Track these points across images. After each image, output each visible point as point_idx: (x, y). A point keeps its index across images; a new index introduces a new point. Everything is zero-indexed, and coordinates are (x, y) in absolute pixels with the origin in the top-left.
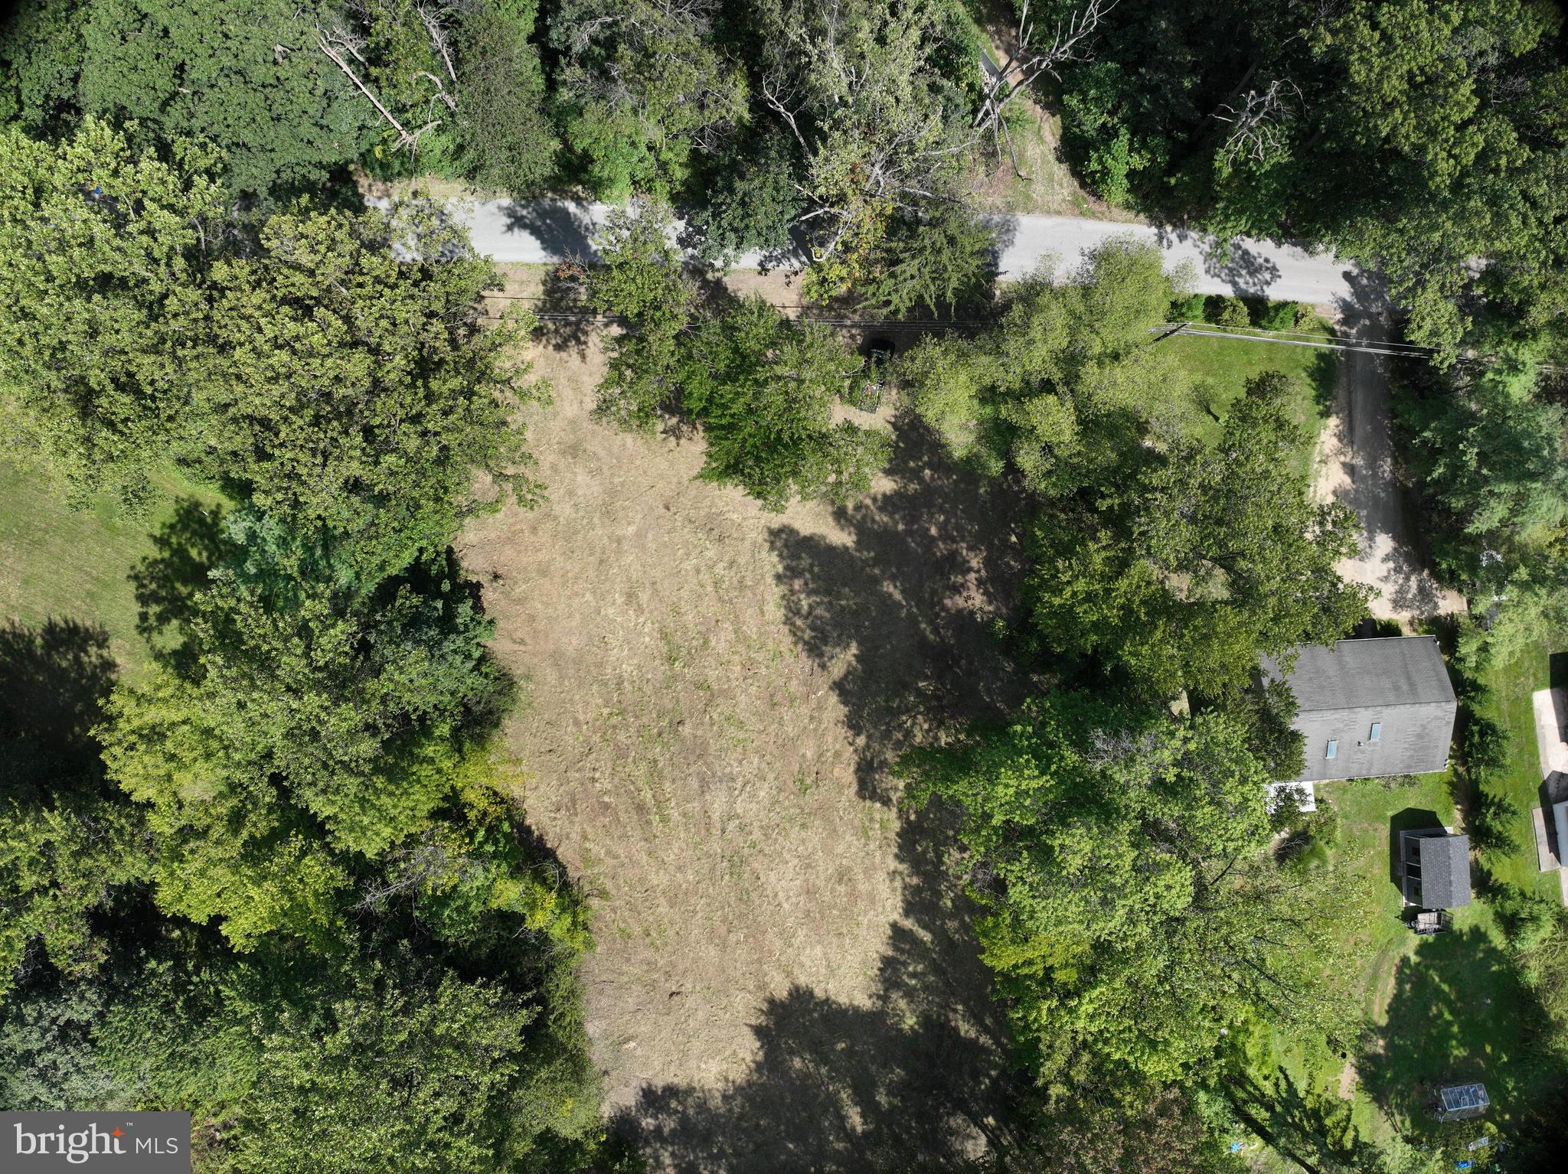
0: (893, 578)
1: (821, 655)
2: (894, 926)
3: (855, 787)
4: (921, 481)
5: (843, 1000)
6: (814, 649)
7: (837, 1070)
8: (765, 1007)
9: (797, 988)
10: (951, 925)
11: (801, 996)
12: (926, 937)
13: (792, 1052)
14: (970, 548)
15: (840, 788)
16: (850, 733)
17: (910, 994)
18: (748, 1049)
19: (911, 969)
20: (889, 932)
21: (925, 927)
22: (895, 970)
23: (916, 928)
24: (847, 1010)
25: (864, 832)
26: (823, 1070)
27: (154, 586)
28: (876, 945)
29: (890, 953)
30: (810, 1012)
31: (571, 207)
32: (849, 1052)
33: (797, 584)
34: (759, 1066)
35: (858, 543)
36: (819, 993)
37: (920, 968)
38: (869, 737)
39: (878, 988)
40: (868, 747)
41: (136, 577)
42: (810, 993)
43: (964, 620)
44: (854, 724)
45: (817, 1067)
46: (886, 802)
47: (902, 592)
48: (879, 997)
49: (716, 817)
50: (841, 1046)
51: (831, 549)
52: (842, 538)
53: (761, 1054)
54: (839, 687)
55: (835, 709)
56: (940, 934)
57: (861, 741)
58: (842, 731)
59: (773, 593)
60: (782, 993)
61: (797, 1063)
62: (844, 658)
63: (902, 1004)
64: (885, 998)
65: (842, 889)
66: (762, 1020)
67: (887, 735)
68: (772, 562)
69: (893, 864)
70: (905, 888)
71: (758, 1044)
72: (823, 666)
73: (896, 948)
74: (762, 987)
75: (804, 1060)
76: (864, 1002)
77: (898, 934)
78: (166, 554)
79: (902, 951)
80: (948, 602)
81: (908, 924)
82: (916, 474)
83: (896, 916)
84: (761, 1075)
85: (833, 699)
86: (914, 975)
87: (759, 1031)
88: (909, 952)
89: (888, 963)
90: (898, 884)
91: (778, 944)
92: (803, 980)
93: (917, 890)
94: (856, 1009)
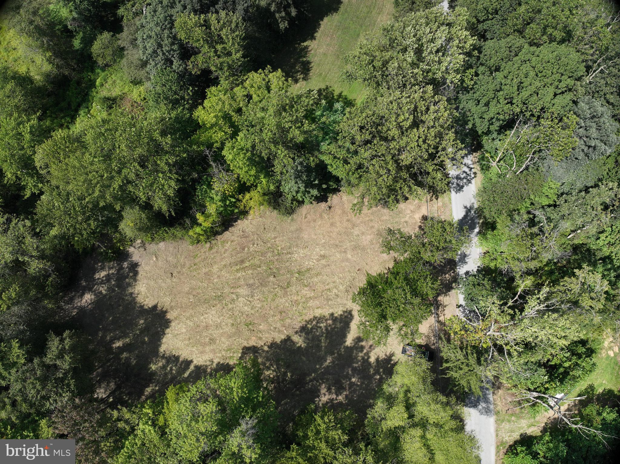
0: (333, 362)
1: (301, 332)
2: (191, 361)
3: (247, 345)
4: (374, 374)
5: (164, 340)
6: (303, 329)
7: (137, 337)
8: (164, 309)
9: (170, 322)
11: (167, 323)
12: (186, 375)
13: (146, 320)
14: (346, 396)
15: (247, 340)
16: (269, 344)
17: (164, 367)
18: (149, 303)
19: (174, 368)
20: (189, 359)
21: (190, 374)
22: (174, 362)
23: (190, 370)
24: (160, 341)
25: (229, 349)
26: (138, 332)
27: (324, 94)
28: (184, 354)
29: (181, 360)
30: (161, 327)
31: (477, 230)
32: (144, 342)
33: (330, 322)
34: (142, 307)
35: (347, 347)
36: (168, 331)
37: (174, 372)
38: (267, 352)
39: (168, 354)
40: (263, 351)
41: (327, 88)
42: (168, 327)
43: (316, 393)
44: (273, 345)
45: (139, 329)
46: (241, 359)
47: (328, 366)
48: (164, 355)
49: (238, 290)
50: (146, 339)
51: (345, 336)
52: (349, 341)
53: (146, 307)
54: (288, 339)
55: (279, 337)
57: (266, 348)
58: (270, 341)
59: (326, 312)
60: (169, 316)
61: (142, 322)
62: (299, 341)
63: (160, 364)
64: (163, 357)
65: (207, 340)
66: (159, 308)
67: (268, 359)
68: (338, 312)
69: (216, 361)
70: (206, 366)
71: (150, 306)
72: (296, 333)
73: (183, 362)
74: (172, 308)
75: (142, 324)
76: (162, 349)
77: (188, 363)
78: (335, 97)
79: (181, 365)
80: (323, 386)
81: (192, 367)
82: (377, 372)
83: (195, 362)
84: (139, 308)
85: (283, 337)
86: (171, 369)
87: (155, 307)
88: (180, 367)
89: (177, 358)
90: (208, 363)
91: (188, 314)
92: (173, 324)
93: (205, 371)
94: (160, 346)
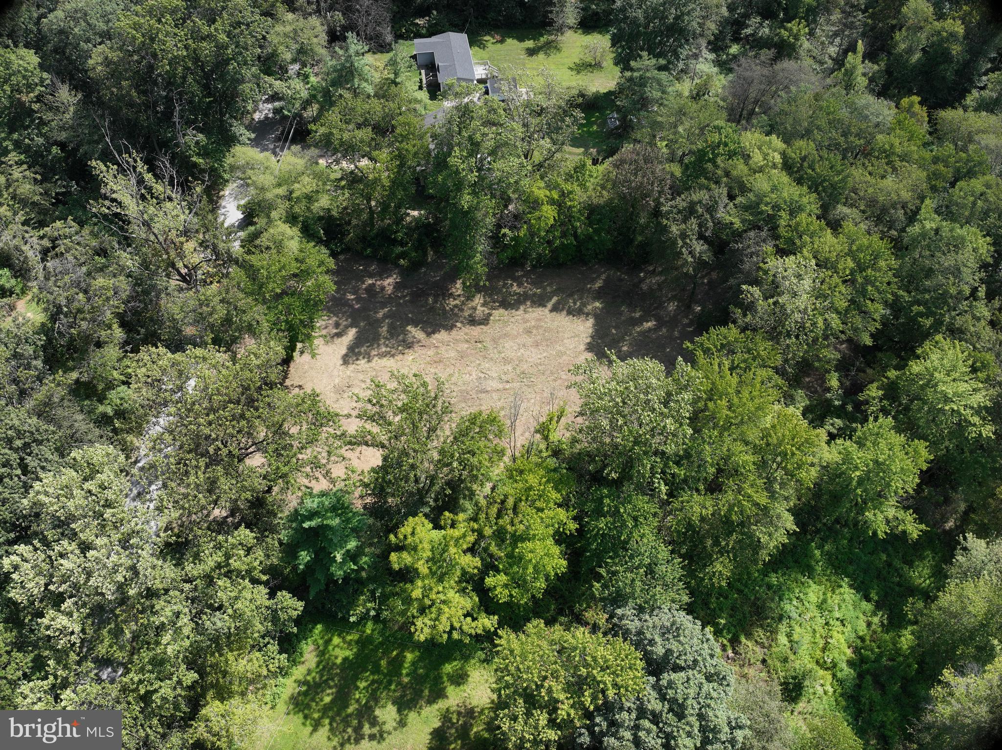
0: (376, 313)
1: (413, 343)
2: (551, 311)
3: (482, 327)
5: (590, 331)
6: (409, 346)
7: (626, 333)
9: (587, 349)
10: (549, 289)
11: (590, 348)
12: (555, 299)
13: (620, 351)
14: (363, 283)
15: (483, 332)
16: (455, 329)
17: (584, 305)
19: (572, 305)
20: (554, 313)
21: (551, 299)
22: (573, 310)
23: (552, 303)
24: (595, 329)
25: (506, 324)
26: (627, 338)
28: (561, 318)
29: (565, 312)
30: (597, 343)
32: (616, 328)
33: (373, 353)
35: (355, 327)
36: (589, 340)
37: (571, 301)
38: (457, 322)
39: (583, 317)
40: (462, 322)
42: (589, 344)
43: (397, 286)
44: (450, 328)
45: (626, 340)
46: (490, 315)
47: (383, 309)
48: (587, 316)
49: (501, 386)
50: (614, 331)
51: (357, 338)
52: (352, 333)
54: (429, 334)
55: (442, 335)
56: (554, 293)
57: (459, 325)
58: (454, 332)
59: (377, 362)
60: (590, 355)
61: (625, 348)
62: (416, 333)
63: (589, 307)
64: (587, 314)
65: (534, 331)
67: (456, 315)
68: (361, 364)
69: (520, 312)
70: (532, 307)
72: (419, 341)
73: (562, 310)
75: (623, 346)
76: (591, 322)
77: (555, 309)
79: (563, 308)
80: (389, 292)
81: (550, 305)
83: (546, 311)
85: (437, 336)
86: (575, 303)
88: (564, 305)
89: (570, 313)
90: (530, 309)
91: (564, 357)
92: (582, 347)
93: (533, 302)
94: (594, 325)
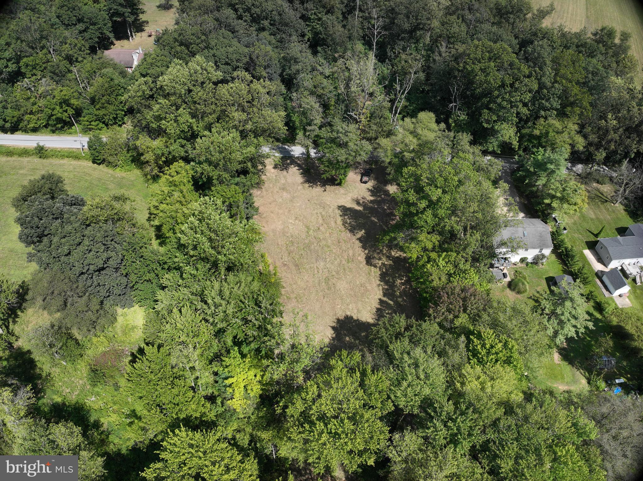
0: (374, 217)
1: (353, 232)
2: (380, 299)
3: (365, 262)
4: (381, 198)
5: (363, 320)
6: (351, 231)
7: (362, 342)
8: (336, 321)
9: (347, 316)
10: (400, 300)
11: (348, 319)
12: (391, 303)
13: (346, 335)
15: (360, 262)
16: (363, 250)
18: (329, 334)
19: (387, 312)
20: (378, 301)
21: (391, 300)
22: (381, 312)
23: (387, 300)
24: (365, 323)
25: (369, 274)
26: (357, 342)
28: (375, 304)
29: (379, 307)
30: (352, 323)
31: (287, 147)
32: (366, 336)
33: (346, 217)
34: (333, 339)
35: (364, 209)
36: (355, 318)
37: (390, 312)
38: (369, 251)
39: (375, 317)
40: (369, 253)
42: (352, 317)
44: (364, 247)
45: (355, 340)
46: (375, 267)
47: (378, 219)
48: (376, 320)
50: (363, 334)
51: (356, 210)
52: (360, 208)
53: (334, 335)
54: (360, 239)
55: (358, 244)
56: (396, 302)
57: (367, 251)
58: (361, 249)
59: (339, 219)
60: (342, 318)
61: (347, 339)
62: (361, 233)
64: (378, 320)
66: (334, 324)
67: (375, 251)
68: (338, 212)
69: (378, 282)
70: (383, 289)
71: (333, 332)
72: (355, 235)
73: (381, 306)
74: (336, 314)
75: (350, 338)
76: (371, 321)
77: (381, 302)
79: (383, 307)
80: (391, 222)
81: (385, 299)
82: (380, 196)
83: (380, 297)
84: (334, 342)
85: (358, 242)
87: (333, 328)
88: (386, 307)
89: (378, 310)
90: (381, 288)
91: (341, 303)
92: (349, 314)
93: (387, 290)
94: (368, 323)
